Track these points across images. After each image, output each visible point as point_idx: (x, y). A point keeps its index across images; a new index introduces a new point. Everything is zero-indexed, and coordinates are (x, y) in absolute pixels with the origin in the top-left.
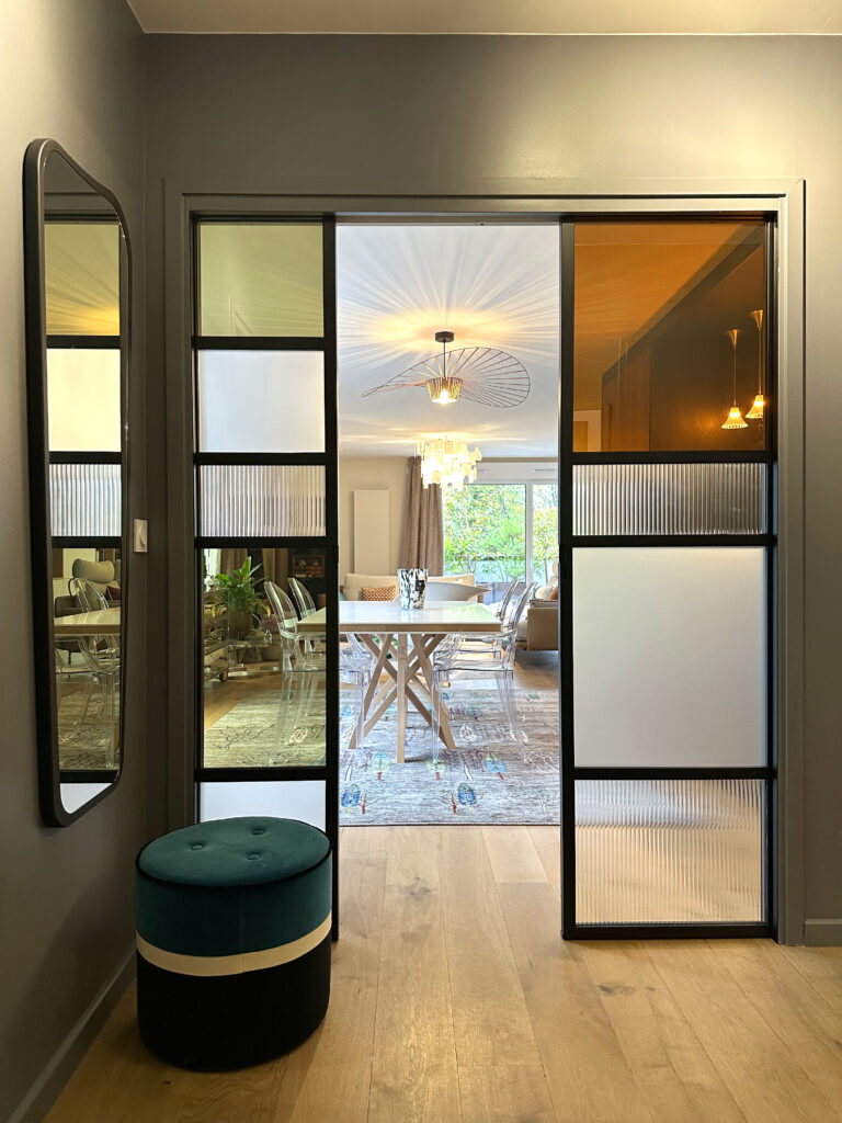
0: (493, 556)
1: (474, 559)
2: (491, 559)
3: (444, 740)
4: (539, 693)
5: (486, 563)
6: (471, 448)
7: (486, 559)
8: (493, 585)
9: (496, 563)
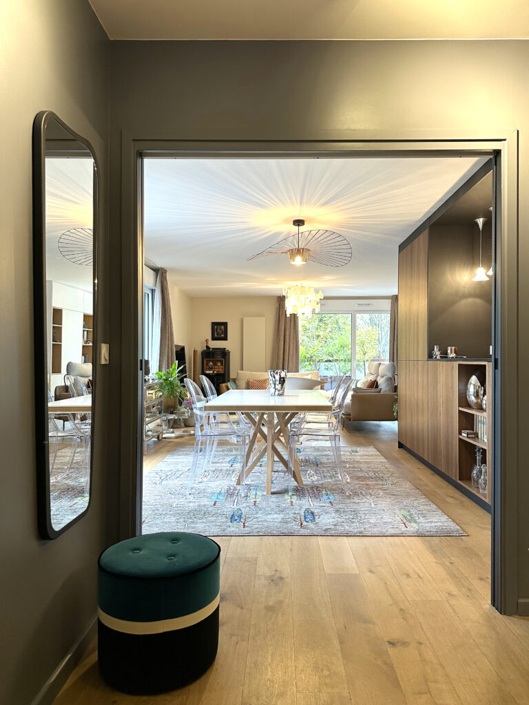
0: (331, 359)
1: (319, 361)
2: (330, 361)
3: (296, 480)
4: (358, 449)
5: (327, 363)
6: (317, 291)
7: (326, 361)
8: (331, 378)
9: (333, 364)
